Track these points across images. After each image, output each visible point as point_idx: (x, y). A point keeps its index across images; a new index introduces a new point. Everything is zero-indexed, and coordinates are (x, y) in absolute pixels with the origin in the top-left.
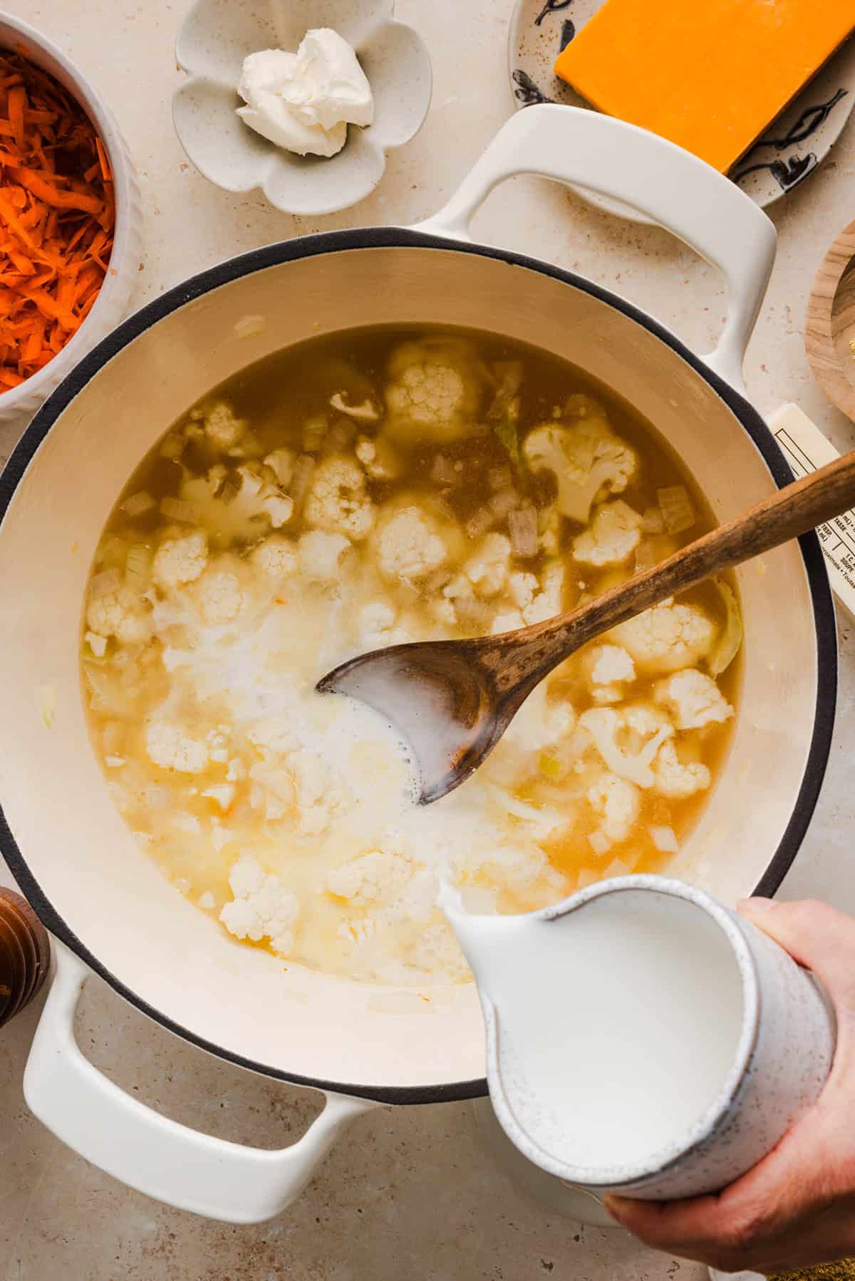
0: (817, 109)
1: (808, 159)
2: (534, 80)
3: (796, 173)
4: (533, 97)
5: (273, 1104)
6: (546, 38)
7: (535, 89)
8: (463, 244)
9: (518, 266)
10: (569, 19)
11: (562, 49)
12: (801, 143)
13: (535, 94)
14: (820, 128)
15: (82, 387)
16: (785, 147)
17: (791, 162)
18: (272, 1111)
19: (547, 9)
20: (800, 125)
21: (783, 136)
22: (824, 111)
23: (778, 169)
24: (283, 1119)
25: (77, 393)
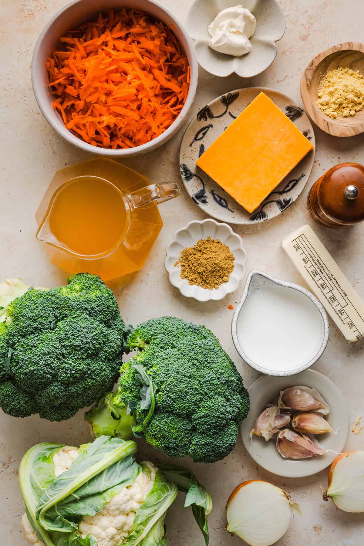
0: (294, 181)
1: (290, 200)
2: (189, 167)
3: (286, 205)
4: (188, 174)
6: (194, 151)
7: (189, 171)
10: (202, 144)
11: (200, 156)
12: (287, 193)
13: (189, 172)
14: (295, 188)
16: (282, 194)
17: (284, 200)
19: (194, 140)
20: (288, 186)
21: (281, 190)
22: (297, 181)
23: (279, 202)
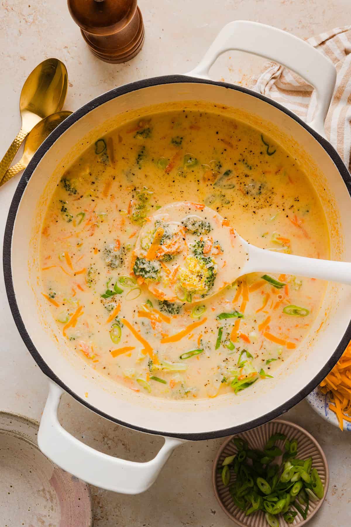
5: (104, 438)
8: (207, 80)
9: (230, 89)
15: (50, 147)
18: (104, 440)
24: (107, 444)
25: (48, 149)
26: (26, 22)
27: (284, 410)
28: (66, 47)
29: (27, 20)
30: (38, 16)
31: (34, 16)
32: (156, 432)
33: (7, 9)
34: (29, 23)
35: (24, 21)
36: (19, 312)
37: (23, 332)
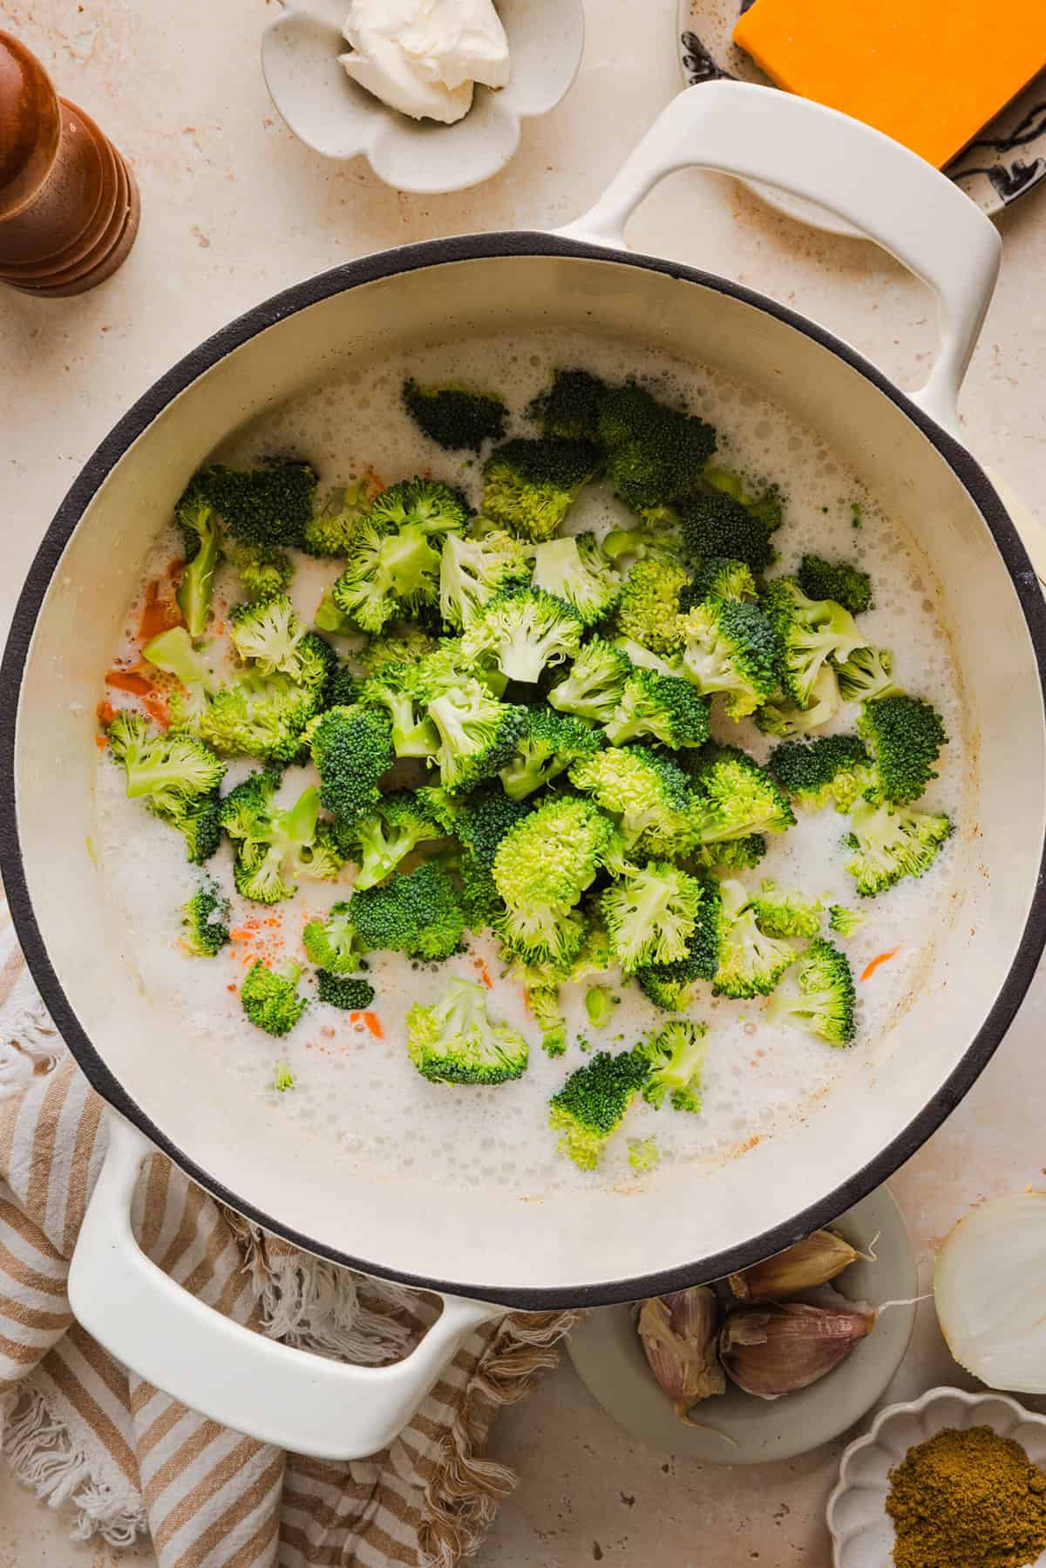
1: (1036, 165)
2: (706, 45)
3: (1019, 181)
4: (704, 66)
7: (708, 58)
8: (618, 253)
11: (742, 13)
12: (1027, 145)
13: (707, 63)
16: (1008, 149)
17: (1015, 168)
20: (1027, 123)
21: (1005, 135)
23: (997, 174)
26: (73, 55)
27: (797, 1233)
28: (190, 130)
29: (74, 51)
30: (108, 39)
31: (96, 38)
32: (418, 1278)
33: (14, 18)
34: (82, 58)
35: (66, 54)
36: (30, 907)
37: (40, 966)
